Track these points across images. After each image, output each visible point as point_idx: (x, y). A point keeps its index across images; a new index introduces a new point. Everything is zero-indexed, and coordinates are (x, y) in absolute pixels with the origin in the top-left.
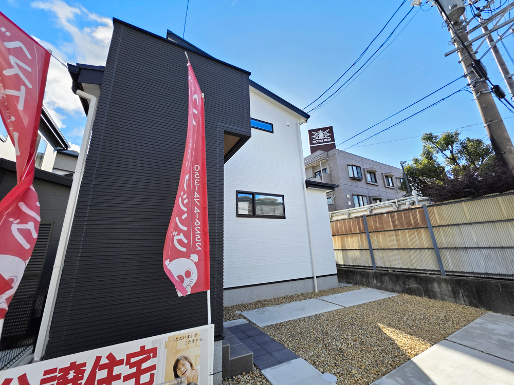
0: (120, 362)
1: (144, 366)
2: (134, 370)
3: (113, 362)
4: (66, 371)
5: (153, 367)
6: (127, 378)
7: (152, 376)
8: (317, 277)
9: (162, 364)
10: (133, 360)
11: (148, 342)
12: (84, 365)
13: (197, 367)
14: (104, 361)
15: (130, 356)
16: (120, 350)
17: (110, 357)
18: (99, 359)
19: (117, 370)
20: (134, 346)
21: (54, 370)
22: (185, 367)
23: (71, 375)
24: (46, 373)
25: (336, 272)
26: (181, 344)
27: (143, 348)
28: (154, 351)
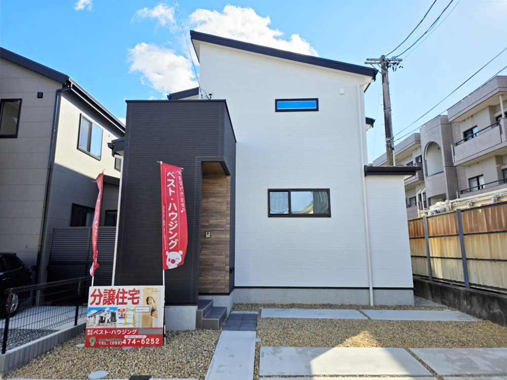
0: (127, 293)
1: (135, 296)
2: (131, 297)
3: (124, 292)
4: (110, 291)
5: (138, 298)
6: (129, 299)
7: (138, 301)
8: (374, 288)
9: (142, 298)
10: (131, 293)
11: (137, 288)
12: (115, 290)
13: (156, 302)
14: (121, 291)
15: (130, 291)
16: (127, 288)
17: (123, 290)
18: (119, 289)
19: (126, 295)
20: (131, 288)
21: (106, 290)
22: (151, 301)
23: (112, 293)
24: (105, 290)
25: (412, 286)
26: (149, 291)
27: (134, 289)
28: (138, 292)
